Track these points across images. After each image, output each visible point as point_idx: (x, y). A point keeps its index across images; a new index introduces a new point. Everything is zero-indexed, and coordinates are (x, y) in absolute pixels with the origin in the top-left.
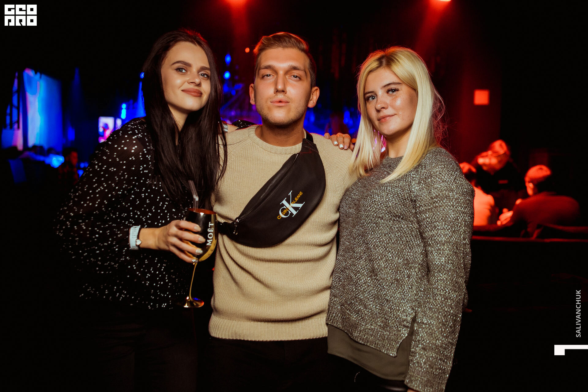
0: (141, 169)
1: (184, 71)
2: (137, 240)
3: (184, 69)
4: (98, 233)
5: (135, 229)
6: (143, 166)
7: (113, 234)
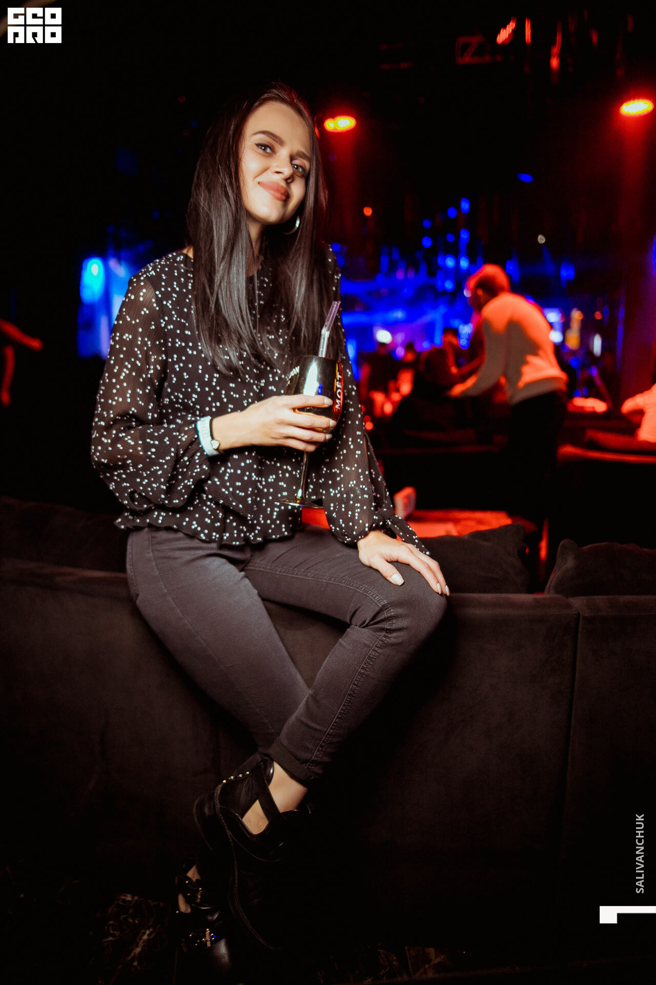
0: (163, 325)
1: (268, 150)
2: (212, 442)
3: (270, 148)
4: (154, 446)
5: (204, 424)
6: (164, 320)
7: (174, 440)
